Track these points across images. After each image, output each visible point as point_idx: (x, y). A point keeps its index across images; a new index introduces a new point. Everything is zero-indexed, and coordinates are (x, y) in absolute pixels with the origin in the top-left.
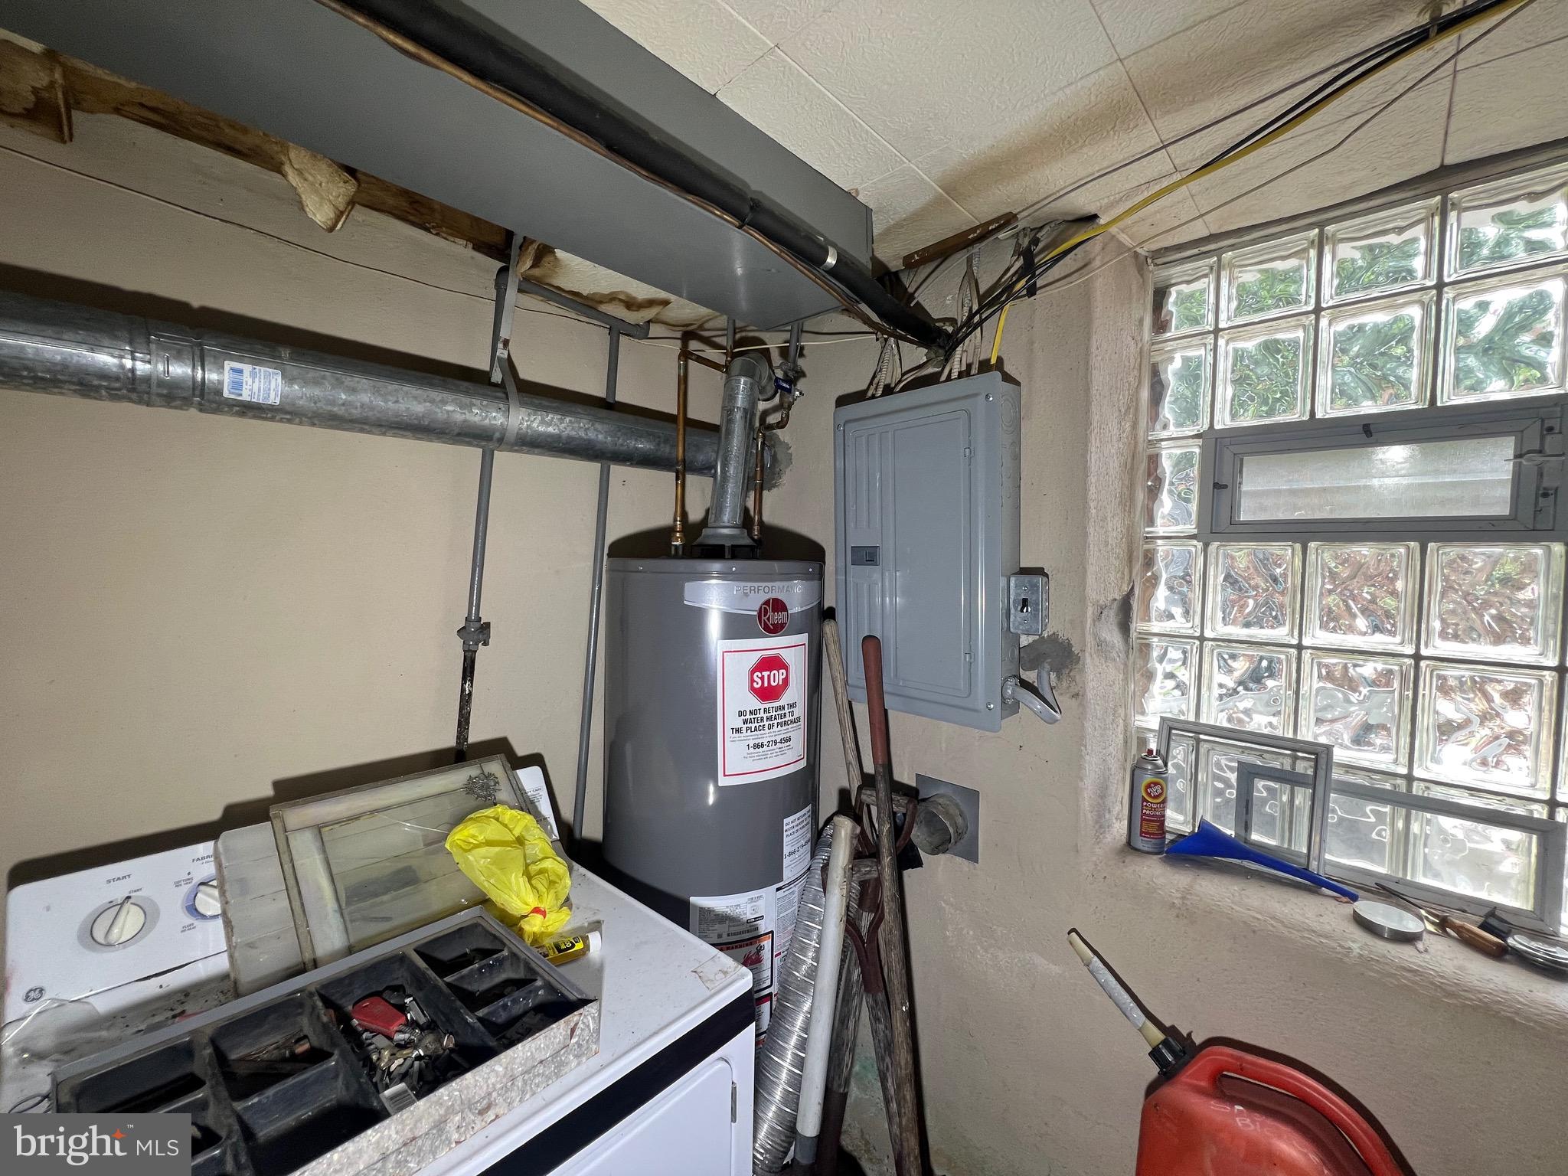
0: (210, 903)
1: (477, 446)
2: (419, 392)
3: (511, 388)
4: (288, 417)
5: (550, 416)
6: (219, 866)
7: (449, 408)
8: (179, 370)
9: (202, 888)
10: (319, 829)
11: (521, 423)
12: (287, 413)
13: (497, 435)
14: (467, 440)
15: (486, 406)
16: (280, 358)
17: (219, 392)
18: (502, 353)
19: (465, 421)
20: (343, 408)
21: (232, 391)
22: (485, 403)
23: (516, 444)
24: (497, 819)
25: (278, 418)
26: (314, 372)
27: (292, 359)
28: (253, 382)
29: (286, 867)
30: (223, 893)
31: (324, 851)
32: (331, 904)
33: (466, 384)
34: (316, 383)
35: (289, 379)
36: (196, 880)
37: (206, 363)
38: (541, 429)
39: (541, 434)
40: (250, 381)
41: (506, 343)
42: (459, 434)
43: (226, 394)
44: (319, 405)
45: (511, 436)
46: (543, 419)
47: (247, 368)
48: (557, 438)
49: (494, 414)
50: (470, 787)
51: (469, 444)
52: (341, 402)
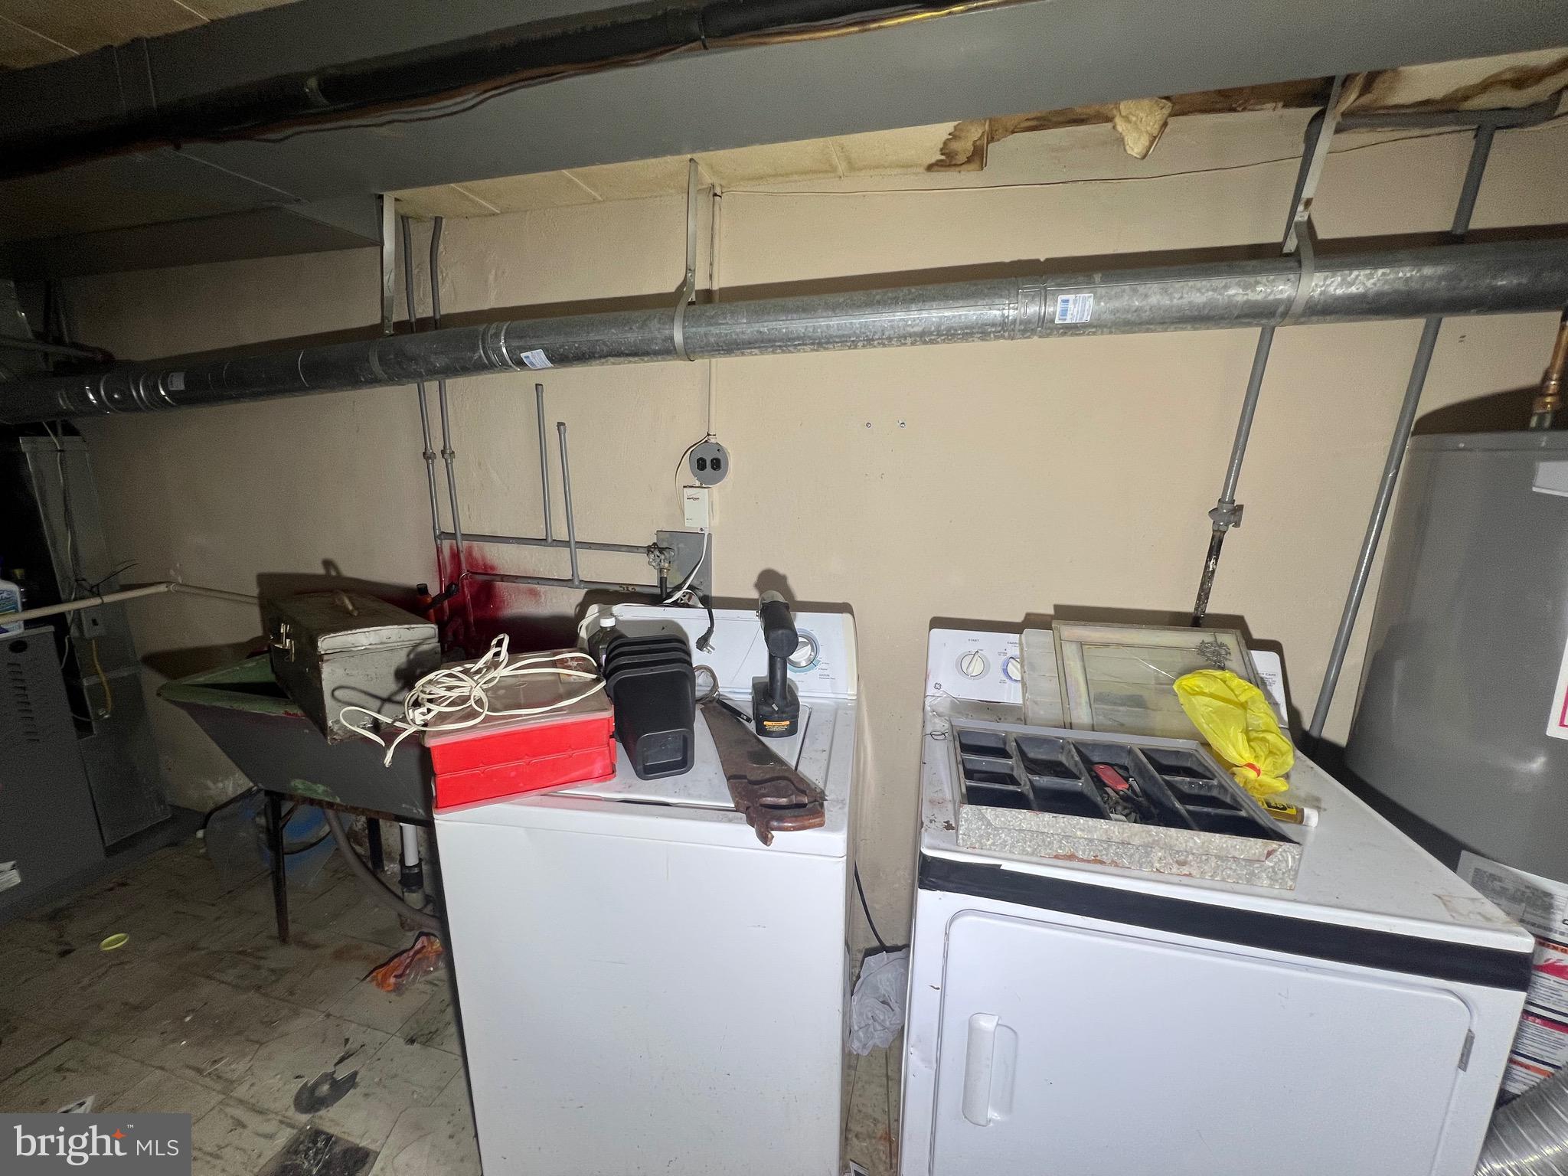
0: (1015, 671)
1: (1257, 325)
2: (1204, 283)
3: (1307, 253)
4: (1094, 330)
5: (1355, 273)
6: (1022, 649)
7: (1232, 292)
8: (1033, 309)
9: (1011, 660)
10: (1081, 644)
11: (1313, 291)
12: (1094, 327)
13: (1281, 309)
14: (1247, 320)
15: (1274, 280)
16: (1094, 283)
17: (1053, 321)
18: (1301, 216)
19: (1247, 301)
20: (1135, 314)
21: (1061, 317)
22: (1272, 277)
23: (1303, 314)
24: (1225, 682)
25: (1086, 333)
26: (1116, 289)
27: (1103, 281)
28: (1075, 307)
29: (1059, 662)
30: (1022, 666)
31: (1083, 660)
32: (1084, 699)
33: (1254, 263)
34: (1117, 296)
35: (1098, 299)
36: (1009, 655)
37: (1048, 300)
38: (1339, 292)
39: (1337, 298)
40: (1073, 306)
41: (1308, 203)
42: (1238, 317)
43: (1057, 321)
44: (1118, 315)
45: (1298, 308)
46: (1343, 280)
47: (1071, 297)
48: (1362, 298)
49: (1281, 287)
50: (1201, 649)
51: (1249, 325)
52: (1134, 309)
